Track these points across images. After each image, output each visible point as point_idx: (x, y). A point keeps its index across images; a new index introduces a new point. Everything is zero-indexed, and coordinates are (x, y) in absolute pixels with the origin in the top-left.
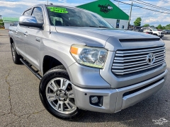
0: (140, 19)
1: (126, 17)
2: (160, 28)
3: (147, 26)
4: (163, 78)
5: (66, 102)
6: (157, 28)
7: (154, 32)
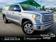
0: (44, 6)
1: (39, 6)
2: (51, 9)
3: (47, 9)
4: (53, 23)
5: (30, 30)
6: (50, 9)
7: (49, 11)
